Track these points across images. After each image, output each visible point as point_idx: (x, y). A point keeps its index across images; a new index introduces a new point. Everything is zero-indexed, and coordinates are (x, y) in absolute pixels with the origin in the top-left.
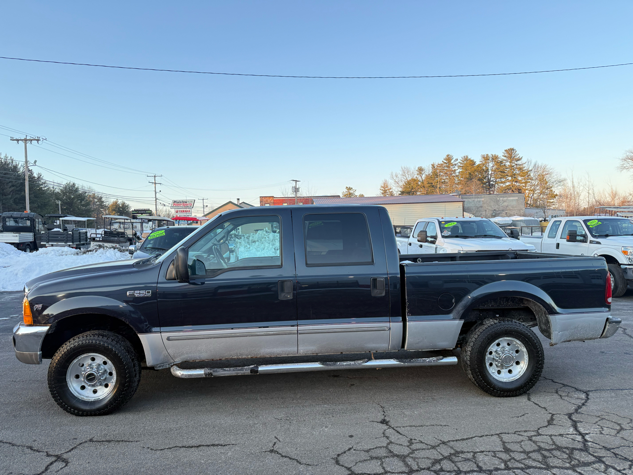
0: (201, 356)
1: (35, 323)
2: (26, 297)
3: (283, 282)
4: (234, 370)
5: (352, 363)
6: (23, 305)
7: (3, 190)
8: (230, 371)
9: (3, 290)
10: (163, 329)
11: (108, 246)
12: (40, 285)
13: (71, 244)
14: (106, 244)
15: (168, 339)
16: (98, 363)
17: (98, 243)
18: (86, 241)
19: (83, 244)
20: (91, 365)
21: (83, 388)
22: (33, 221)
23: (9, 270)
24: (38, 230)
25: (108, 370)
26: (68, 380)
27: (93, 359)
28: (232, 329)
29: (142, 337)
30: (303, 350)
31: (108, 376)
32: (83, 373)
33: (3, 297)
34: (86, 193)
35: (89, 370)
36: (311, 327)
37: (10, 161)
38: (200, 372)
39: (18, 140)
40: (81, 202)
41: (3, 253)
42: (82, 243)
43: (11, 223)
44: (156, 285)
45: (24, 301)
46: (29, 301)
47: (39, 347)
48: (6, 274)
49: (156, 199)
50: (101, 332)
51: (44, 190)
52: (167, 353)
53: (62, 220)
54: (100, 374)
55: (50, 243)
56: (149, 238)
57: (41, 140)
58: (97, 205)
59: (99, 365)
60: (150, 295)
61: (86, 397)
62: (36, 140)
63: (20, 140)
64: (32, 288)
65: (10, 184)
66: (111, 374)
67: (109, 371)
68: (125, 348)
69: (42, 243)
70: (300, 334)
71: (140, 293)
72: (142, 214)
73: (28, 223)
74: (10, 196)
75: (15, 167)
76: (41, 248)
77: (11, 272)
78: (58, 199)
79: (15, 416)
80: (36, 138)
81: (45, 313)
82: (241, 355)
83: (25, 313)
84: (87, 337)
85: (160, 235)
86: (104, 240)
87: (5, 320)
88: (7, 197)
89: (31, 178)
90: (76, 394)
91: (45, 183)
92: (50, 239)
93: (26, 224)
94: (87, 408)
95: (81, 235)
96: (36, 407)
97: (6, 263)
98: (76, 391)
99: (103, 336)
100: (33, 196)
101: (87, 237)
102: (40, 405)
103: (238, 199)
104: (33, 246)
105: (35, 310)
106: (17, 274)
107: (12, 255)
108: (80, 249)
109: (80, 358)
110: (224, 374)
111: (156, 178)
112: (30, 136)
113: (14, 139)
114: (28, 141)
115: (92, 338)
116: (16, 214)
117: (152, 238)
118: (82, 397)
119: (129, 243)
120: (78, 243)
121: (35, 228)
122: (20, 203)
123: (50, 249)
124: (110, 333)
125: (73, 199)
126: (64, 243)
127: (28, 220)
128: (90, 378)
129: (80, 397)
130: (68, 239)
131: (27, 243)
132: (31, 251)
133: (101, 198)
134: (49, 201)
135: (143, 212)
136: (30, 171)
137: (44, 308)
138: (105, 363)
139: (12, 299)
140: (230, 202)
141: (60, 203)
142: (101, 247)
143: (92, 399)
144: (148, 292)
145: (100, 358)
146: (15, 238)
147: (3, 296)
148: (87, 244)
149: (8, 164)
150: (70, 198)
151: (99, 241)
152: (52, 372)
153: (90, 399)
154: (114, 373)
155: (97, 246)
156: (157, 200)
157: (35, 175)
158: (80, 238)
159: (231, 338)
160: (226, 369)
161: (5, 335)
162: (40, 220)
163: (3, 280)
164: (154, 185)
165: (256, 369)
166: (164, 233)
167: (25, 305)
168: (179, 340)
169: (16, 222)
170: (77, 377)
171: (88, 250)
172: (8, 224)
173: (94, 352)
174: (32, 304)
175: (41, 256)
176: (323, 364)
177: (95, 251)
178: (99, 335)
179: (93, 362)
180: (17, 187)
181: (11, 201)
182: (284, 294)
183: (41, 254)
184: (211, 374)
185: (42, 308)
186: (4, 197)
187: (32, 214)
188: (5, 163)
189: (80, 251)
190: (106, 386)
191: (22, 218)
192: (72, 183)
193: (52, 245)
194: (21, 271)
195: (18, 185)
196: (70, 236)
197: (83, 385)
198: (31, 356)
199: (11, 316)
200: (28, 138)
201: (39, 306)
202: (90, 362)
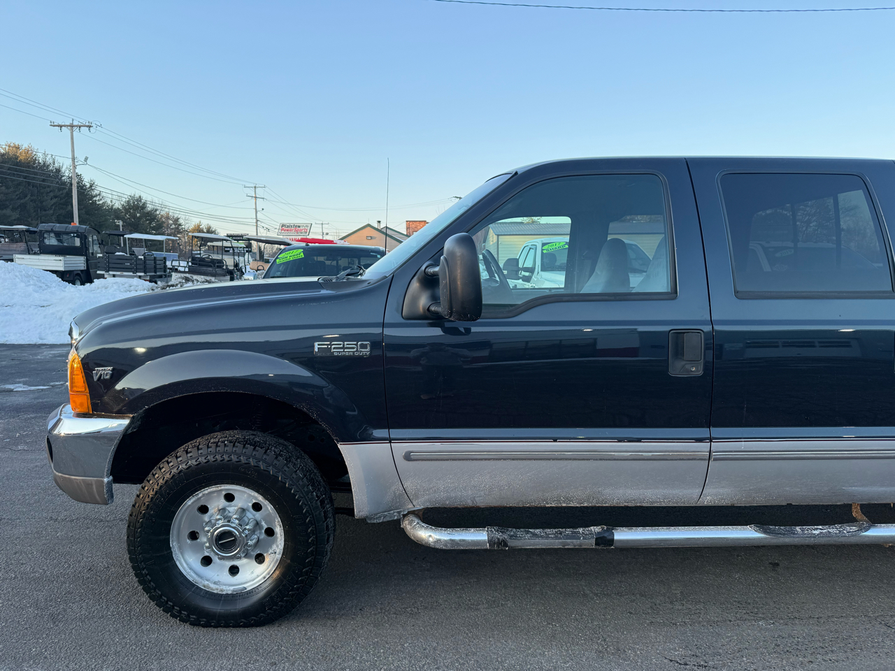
0: (477, 499)
1: (97, 408)
2: (73, 347)
3: (679, 335)
4: (556, 538)
5: (833, 530)
6: (69, 366)
7: (42, 202)
8: (547, 537)
9: (40, 342)
10: (395, 433)
11: (200, 280)
12: (105, 322)
13: (142, 274)
14: (195, 277)
15: (408, 457)
16: (240, 505)
17: (183, 275)
18: (165, 271)
19: (160, 277)
20: (224, 509)
21: (207, 561)
22: (83, 237)
23: (50, 310)
24: (92, 253)
25: (263, 523)
26: (174, 544)
27: (229, 498)
28: (555, 441)
29: (349, 451)
30: (713, 495)
31: (263, 536)
32: (207, 529)
33: (41, 353)
34: (156, 210)
35: (220, 522)
36: (743, 445)
37: (51, 161)
38: (478, 536)
39: (61, 126)
40: (150, 223)
41: (40, 284)
42: (158, 273)
43: (52, 241)
44: (378, 330)
45: (70, 357)
46: (82, 359)
47: (107, 466)
48: (45, 318)
49: (257, 221)
50: (248, 434)
51: (99, 205)
52: (401, 488)
53: (129, 238)
54: (247, 532)
55: (111, 273)
56: (278, 260)
57: (94, 126)
58: (173, 229)
59: (243, 510)
60: (367, 351)
61: (215, 583)
62: (87, 126)
63: (65, 126)
64: (85, 329)
65: (52, 194)
66: (270, 532)
67: (265, 526)
68: (305, 476)
69: (98, 272)
70: (715, 460)
71: (343, 348)
72: (238, 240)
73: (77, 242)
74: (52, 212)
75: (58, 171)
76: (98, 279)
77: (53, 314)
78: (118, 218)
79: (54, 618)
80: (87, 124)
81: (119, 387)
82: (568, 499)
83: (72, 387)
84: (217, 446)
85: (296, 257)
86: (192, 271)
87: (42, 390)
88: (47, 212)
89: (80, 186)
90: (191, 576)
91: (99, 195)
92: (111, 265)
93: (74, 243)
94: (218, 608)
95: (158, 262)
96: (100, 594)
97: (44, 301)
98: (191, 569)
99: (255, 445)
100: (83, 212)
101: (165, 266)
102: (109, 588)
103: (379, 222)
104: (84, 277)
105: (96, 378)
106: (61, 318)
107: (54, 289)
108: (156, 283)
109: (200, 495)
110: (534, 545)
111: (257, 190)
112: (78, 120)
113: (55, 124)
114: (74, 128)
115: (229, 449)
116: (58, 227)
117: (282, 261)
118: (206, 583)
119: (228, 277)
120: (153, 274)
121: (87, 249)
123: (110, 280)
124: (270, 439)
125: (139, 218)
126: (131, 274)
127: (78, 236)
128: (225, 542)
129: (201, 583)
130: (138, 267)
131: (76, 273)
132: (83, 284)
133: (177, 219)
134: (106, 220)
135: (239, 238)
136: (78, 176)
137: (118, 375)
138: (257, 507)
139: (55, 356)
140: (369, 225)
141: (121, 223)
142: (189, 281)
143: (229, 590)
144: (363, 346)
145: (245, 496)
146: (58, 263)
147: (40, 351)
148: (166, 275)
149: (48, 166)
150: (134, 217)
151: (184, 272)
152: (138, 525)
153: (224, 588)
154: (279, 530)
155: (183, 278)
156: (259, 223)
157: (86, 182)
158: (155, 267)
159: (552, 462)
160: (537, 531)
161: (39, 417)
162: (95, 237)
163: (41, 325)
164: (254, 200)
165: (610, 537)
166: (302, 254)
167: (72, 367)
168: (432, 460)
169: (59, 241)
170: (194, 536)
171: (170, 284)
172: (47, 242)
173: (233, 483)
174: (88, 364)
175: (98, 291)
176: (765, 532)
177: (179, 285)
178: (245, 443)
179: (228, 503)
180: (61, 199)
182: (683, 363)
183: (98, 288)
184: (504, 543)
185: (112, 375)
186: (44, 212)
187: (82, 228)
188: (44, 163)
189: (156, 285)
190: (260, 559)
191: (68, 233)
192: (137, 196)
193: (114, 276)
194: (68, 312)
195: (63, 196)
196: (142, 262)
197: (207, 554)
198: (89, 485)
199: (52, 384)
200: (75, 123)
201: (105, 372)
202: (222, 502)
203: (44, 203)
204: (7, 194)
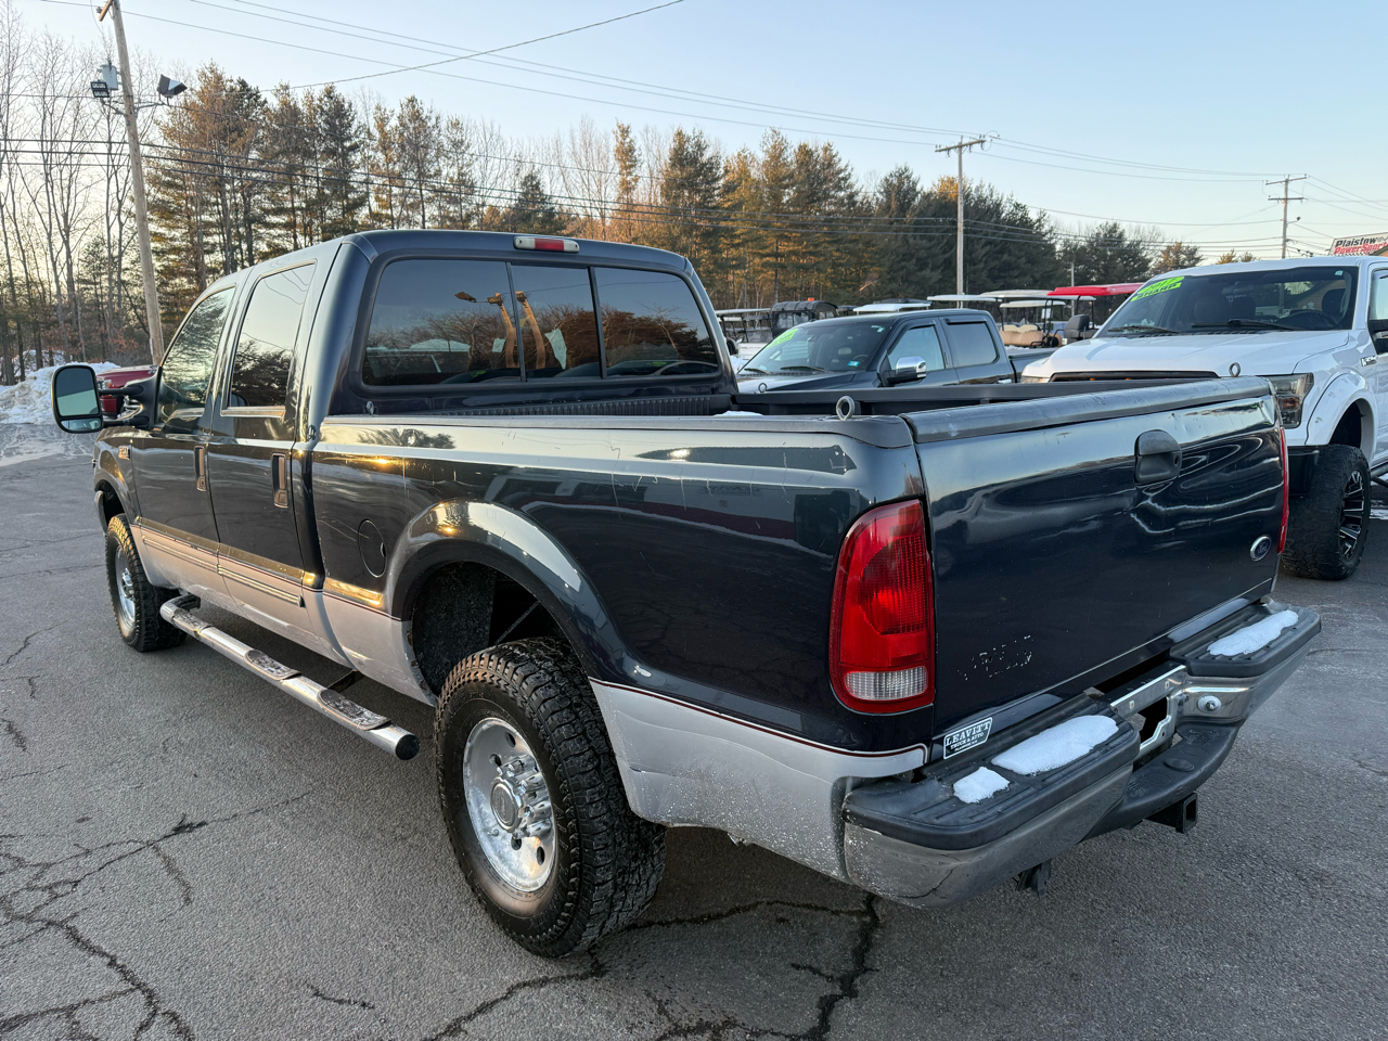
39: (948, 149)
49: (1286, 240)
51: (1049, 246)
57: (988, 139)
62: (979, 142)
63: (952, 148)
74: (982, 265)
80: (979, 139)
88: (977, 267)
89: (1023, 223)
111: (1290, 185)
113: (942, 148)
114: (964, 148)
122: (1001, 277)
125: (1112, 258)
136: (1022, 208)
156: (1288, 243)
157: (1033, 215)
164: (1281, 204)
180: (996, 246)
181: (984, 275)
200: (965, 141)
203: (973, 255)
204: (930, 249)
